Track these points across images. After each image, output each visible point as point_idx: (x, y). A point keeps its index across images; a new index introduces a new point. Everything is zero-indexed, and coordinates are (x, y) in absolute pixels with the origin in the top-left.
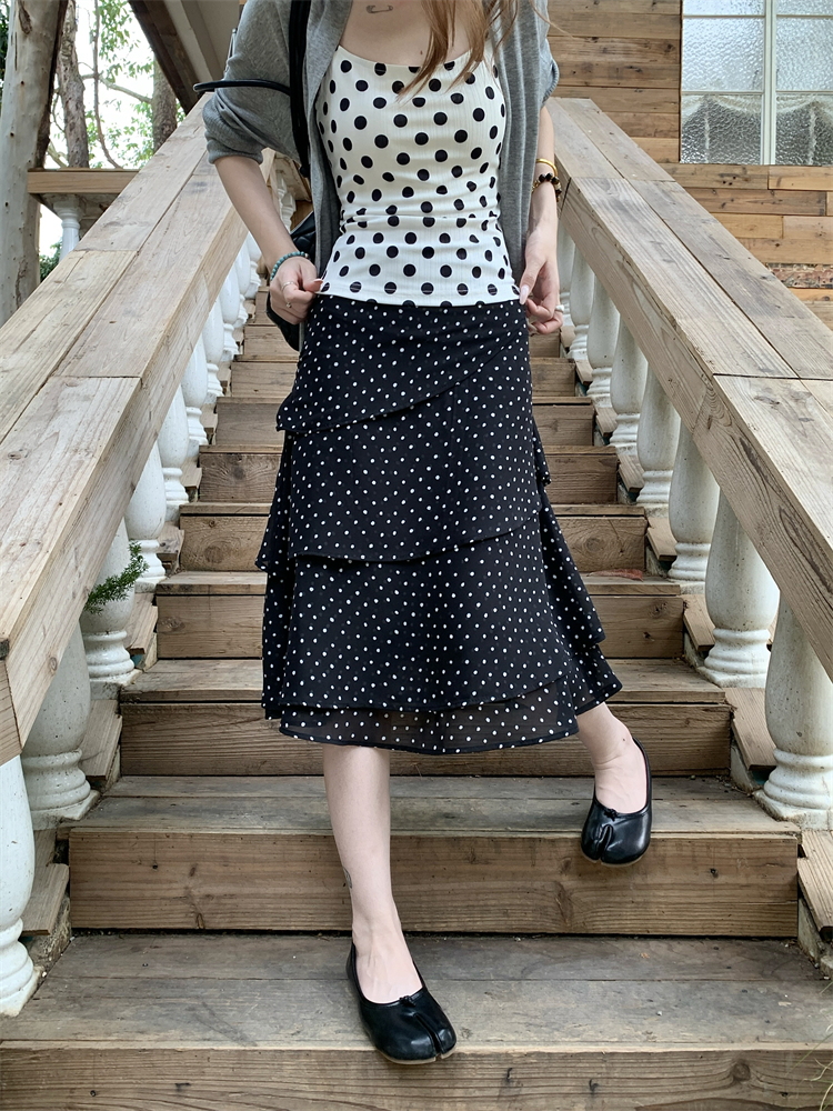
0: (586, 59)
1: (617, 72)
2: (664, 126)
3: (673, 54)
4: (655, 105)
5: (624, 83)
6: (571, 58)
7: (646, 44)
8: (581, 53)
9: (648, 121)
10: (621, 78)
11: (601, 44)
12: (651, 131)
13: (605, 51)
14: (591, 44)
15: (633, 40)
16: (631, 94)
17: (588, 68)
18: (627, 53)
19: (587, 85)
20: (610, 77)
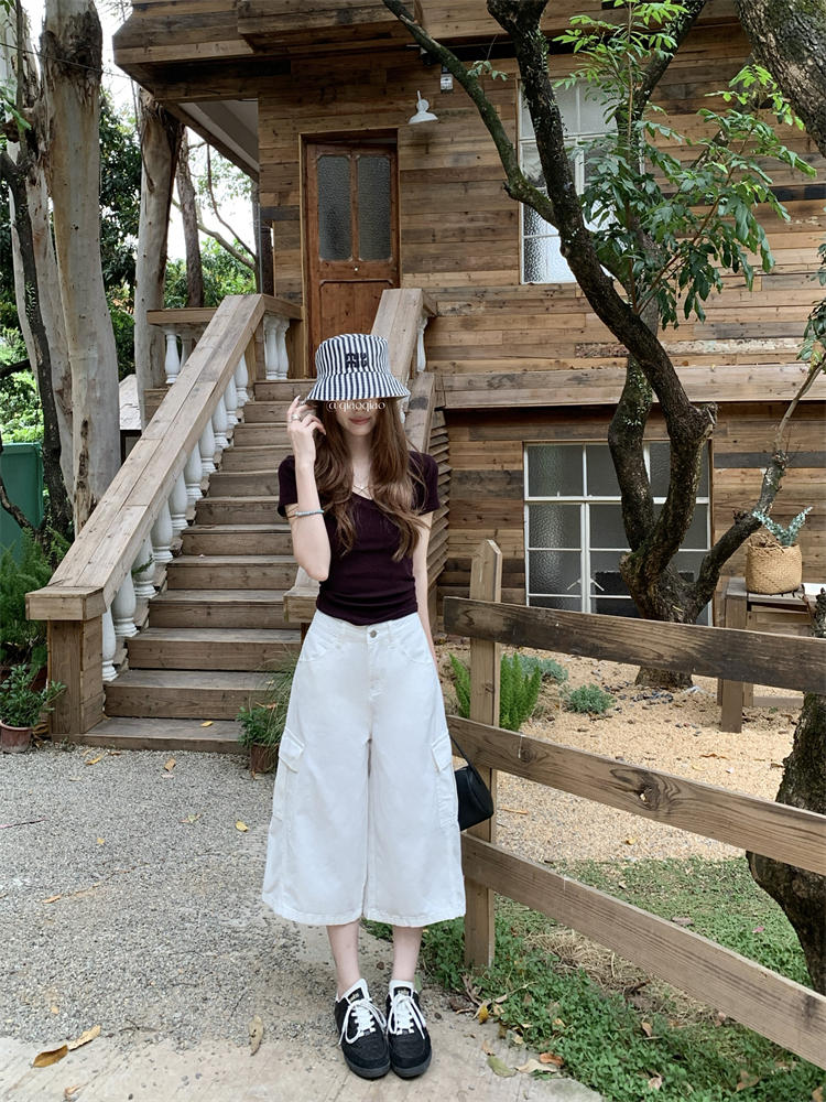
0: (461, 225)
1: (480, 232)
2: (510, 263)
3: (513, 219)
4: (504, 251)
5: (484, 238)
6: (452, 226)
7: (498, 213)
8: (459, 222)
9: (500, 260)
10: (482, 235)
11: (470, 216)
12: (501, 266)
13: (472, 220)
14: (464, 217)
15: (488, 212)
16: (489, 244)
17: (463, 231)
18: (486, 220)
19: (462, 241)
20: (476, 235)
